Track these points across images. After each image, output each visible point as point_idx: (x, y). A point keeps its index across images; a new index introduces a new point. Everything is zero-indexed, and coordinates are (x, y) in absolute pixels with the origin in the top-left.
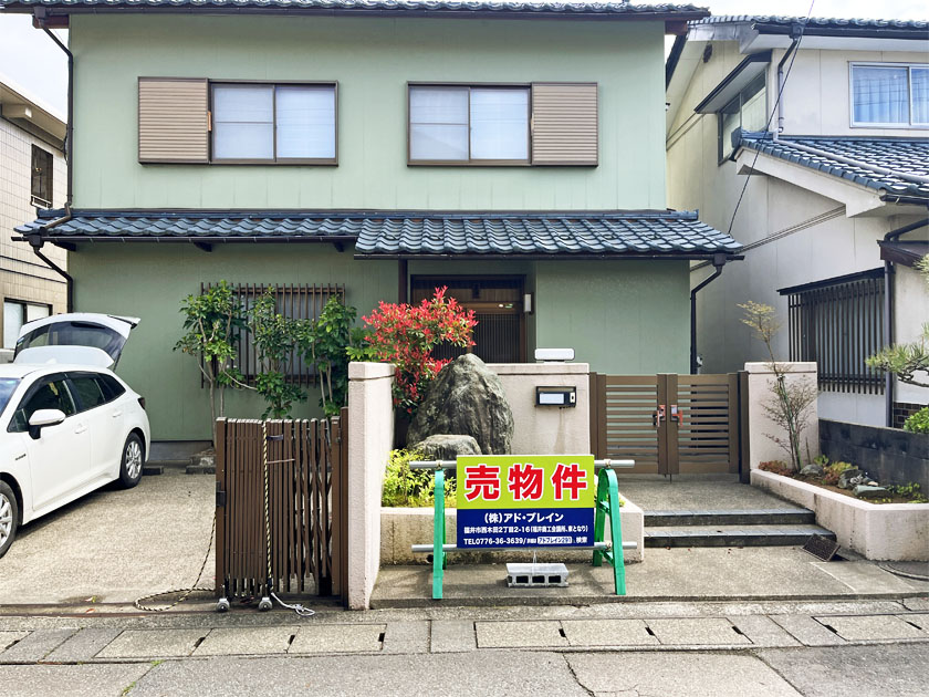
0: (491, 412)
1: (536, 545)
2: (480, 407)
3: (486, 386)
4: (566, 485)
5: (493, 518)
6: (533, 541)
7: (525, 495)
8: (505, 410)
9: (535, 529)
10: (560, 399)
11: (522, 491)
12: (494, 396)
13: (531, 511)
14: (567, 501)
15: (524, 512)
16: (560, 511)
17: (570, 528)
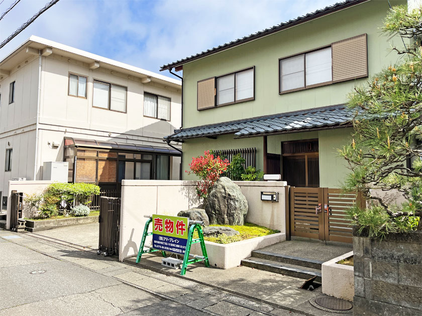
0: (227, 202)
1: (172, 251)
2: (220, 199)
3: (225, 190)
4: (180, 229)
5: (161, 238)
6: (171, 249)
7: (169, 231)
8: (237, 201)
9: (172, 245)
10: (269, 198)
11: (168, 229)
12: (229, 195)
13: (171, 237)
14: (180, 236)
15: (169, 237)
16: (178, 239)
17: (181, 247)
